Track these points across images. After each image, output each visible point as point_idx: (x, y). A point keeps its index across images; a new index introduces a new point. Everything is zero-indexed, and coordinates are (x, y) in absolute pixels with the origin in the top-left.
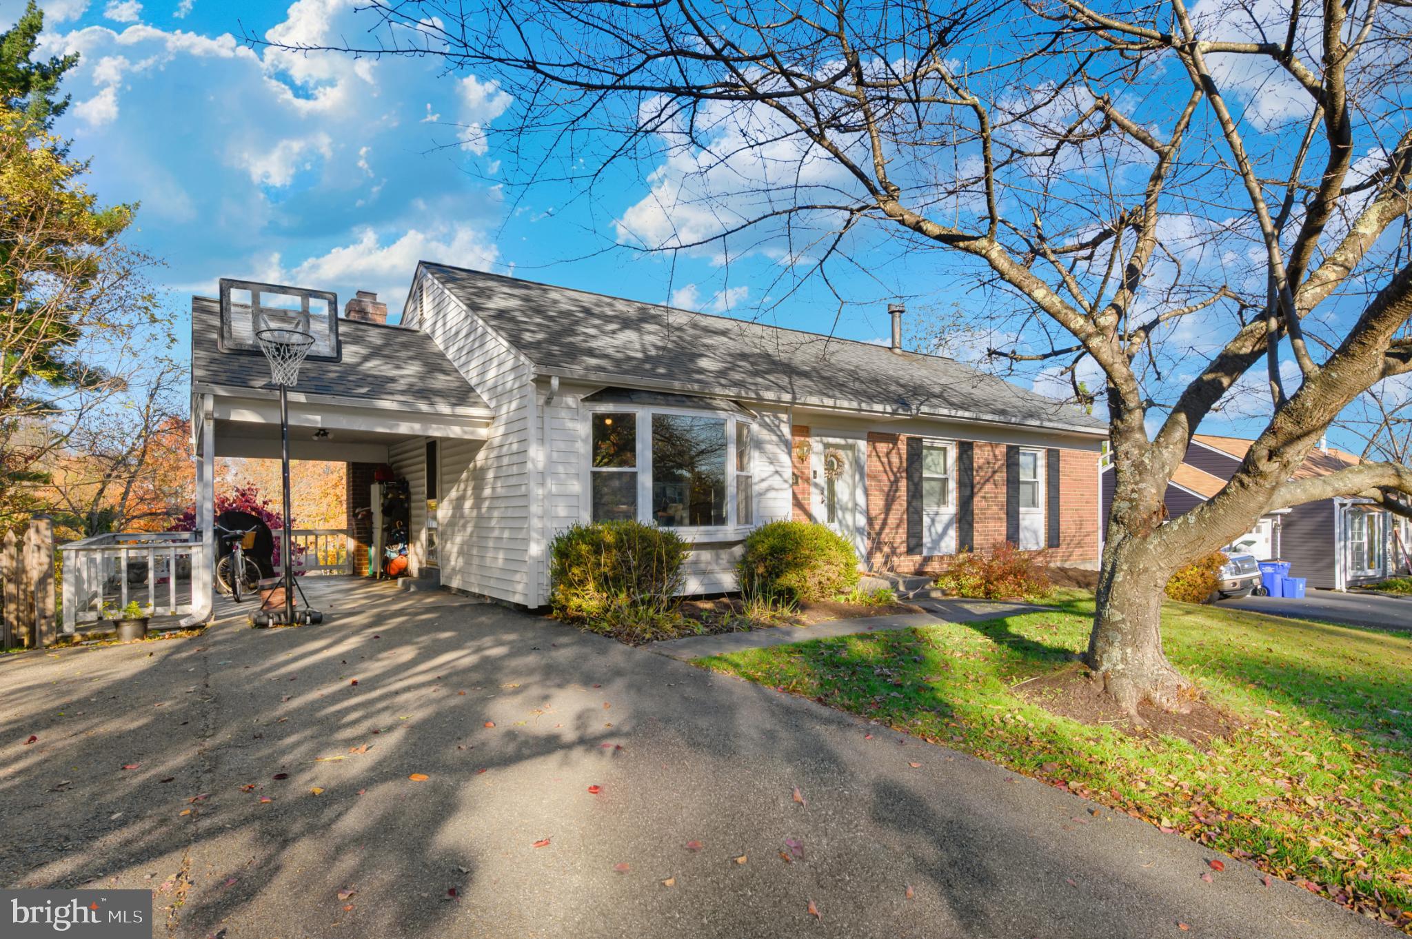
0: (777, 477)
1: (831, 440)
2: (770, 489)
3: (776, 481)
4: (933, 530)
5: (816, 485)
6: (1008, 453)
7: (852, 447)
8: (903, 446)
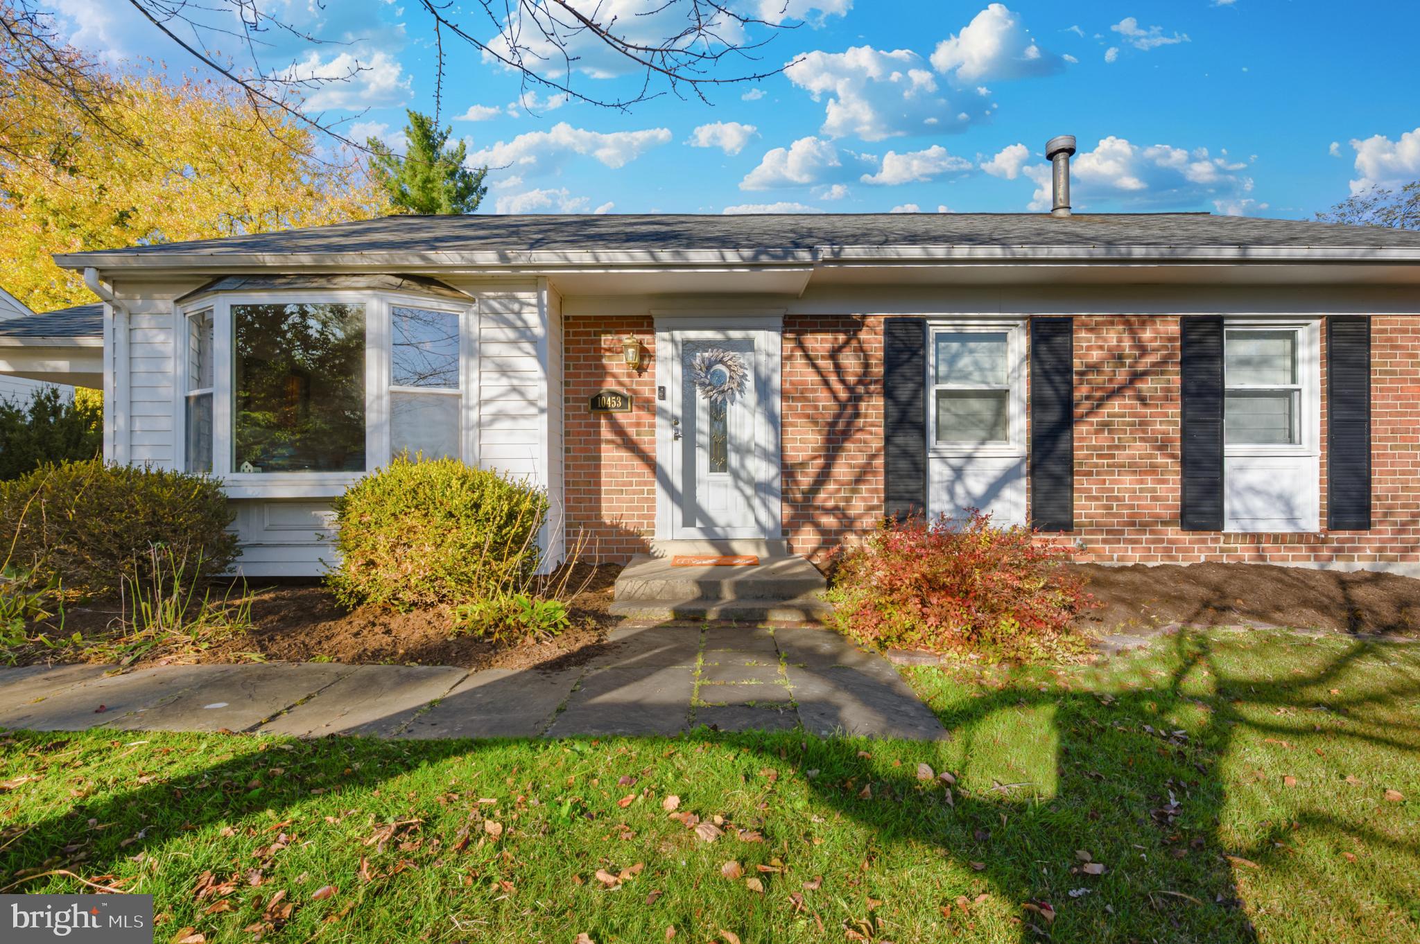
0: (515, 397)
1: (693, 335)
2: (498, 416)
3: (513, 404)
4: (959, 489)
6: (1184, 334)
8: (874, 340)
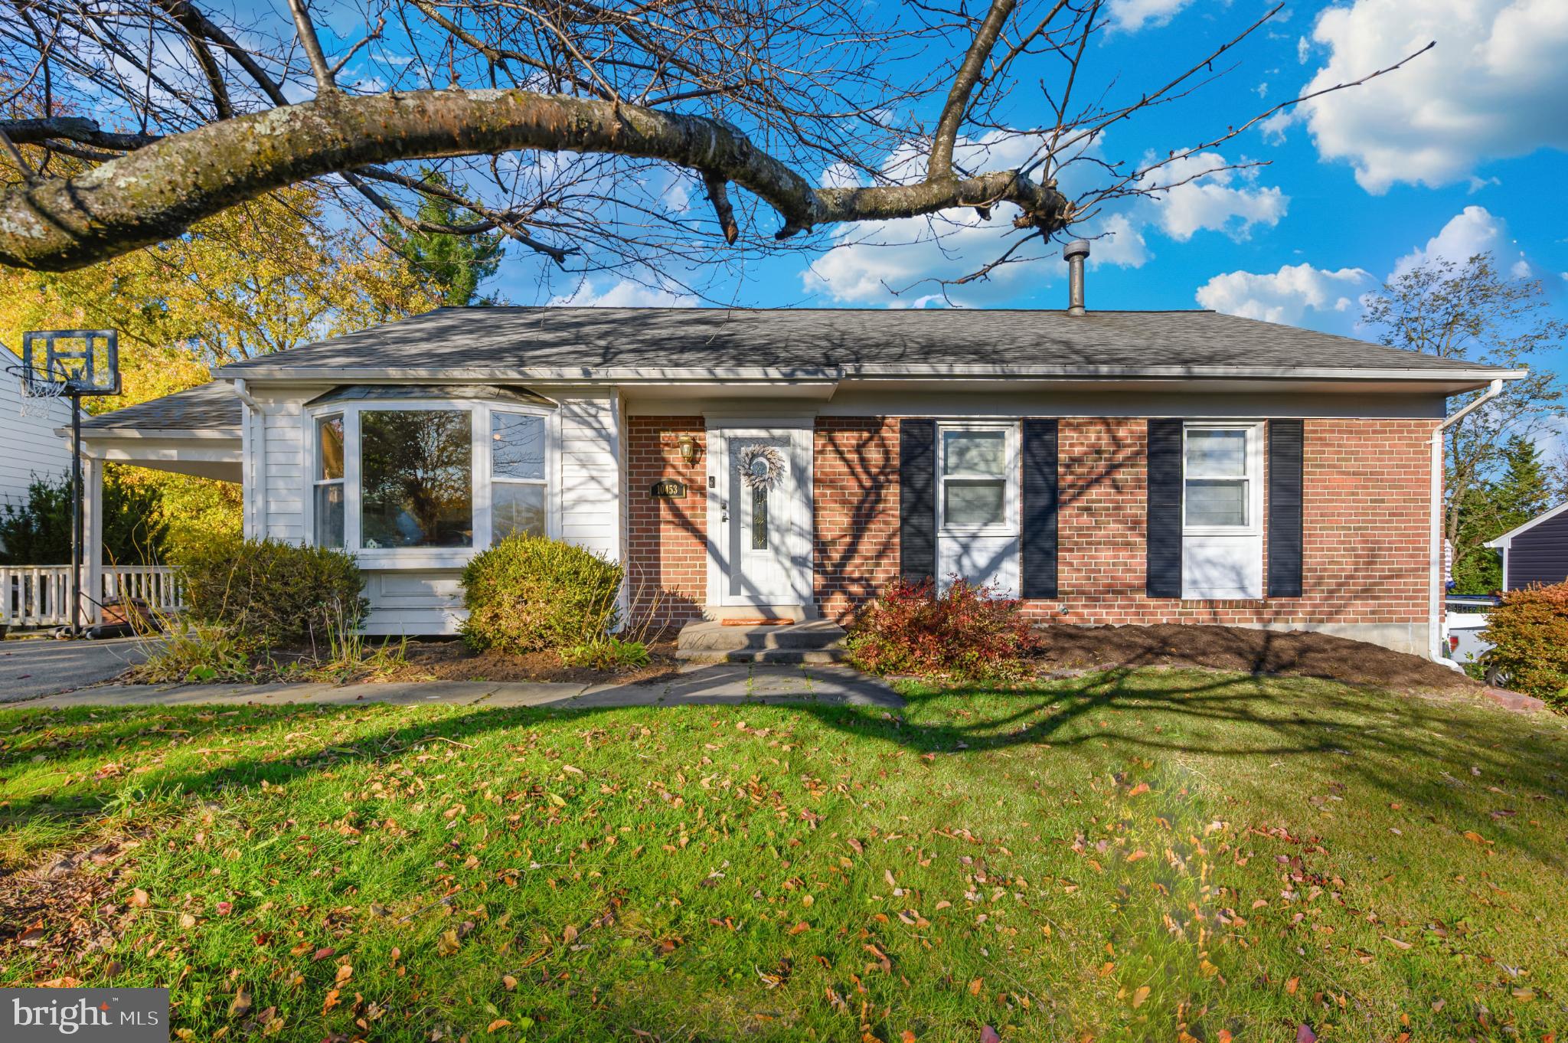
0: (593, 485)
1: (740, 433)
2: (580, 501)
3: (592, 491)
4: (966, 561)
5: (714, 497)
6: (1151, 432)
7: (786, 442)
8: (892, 437)
